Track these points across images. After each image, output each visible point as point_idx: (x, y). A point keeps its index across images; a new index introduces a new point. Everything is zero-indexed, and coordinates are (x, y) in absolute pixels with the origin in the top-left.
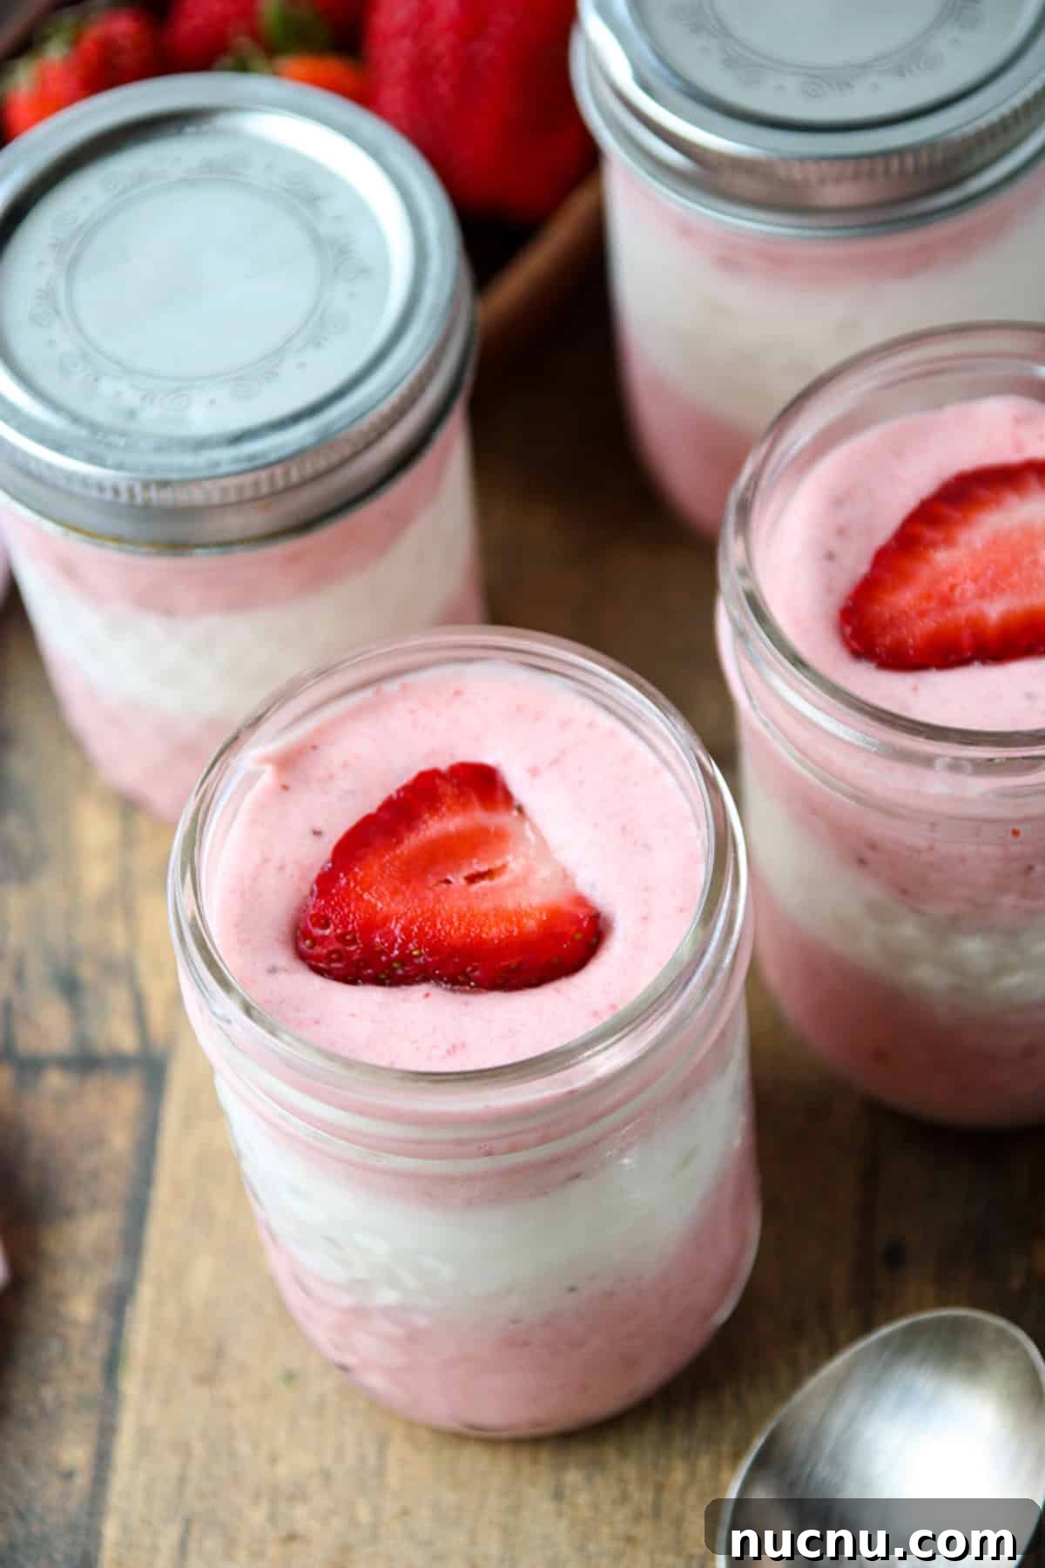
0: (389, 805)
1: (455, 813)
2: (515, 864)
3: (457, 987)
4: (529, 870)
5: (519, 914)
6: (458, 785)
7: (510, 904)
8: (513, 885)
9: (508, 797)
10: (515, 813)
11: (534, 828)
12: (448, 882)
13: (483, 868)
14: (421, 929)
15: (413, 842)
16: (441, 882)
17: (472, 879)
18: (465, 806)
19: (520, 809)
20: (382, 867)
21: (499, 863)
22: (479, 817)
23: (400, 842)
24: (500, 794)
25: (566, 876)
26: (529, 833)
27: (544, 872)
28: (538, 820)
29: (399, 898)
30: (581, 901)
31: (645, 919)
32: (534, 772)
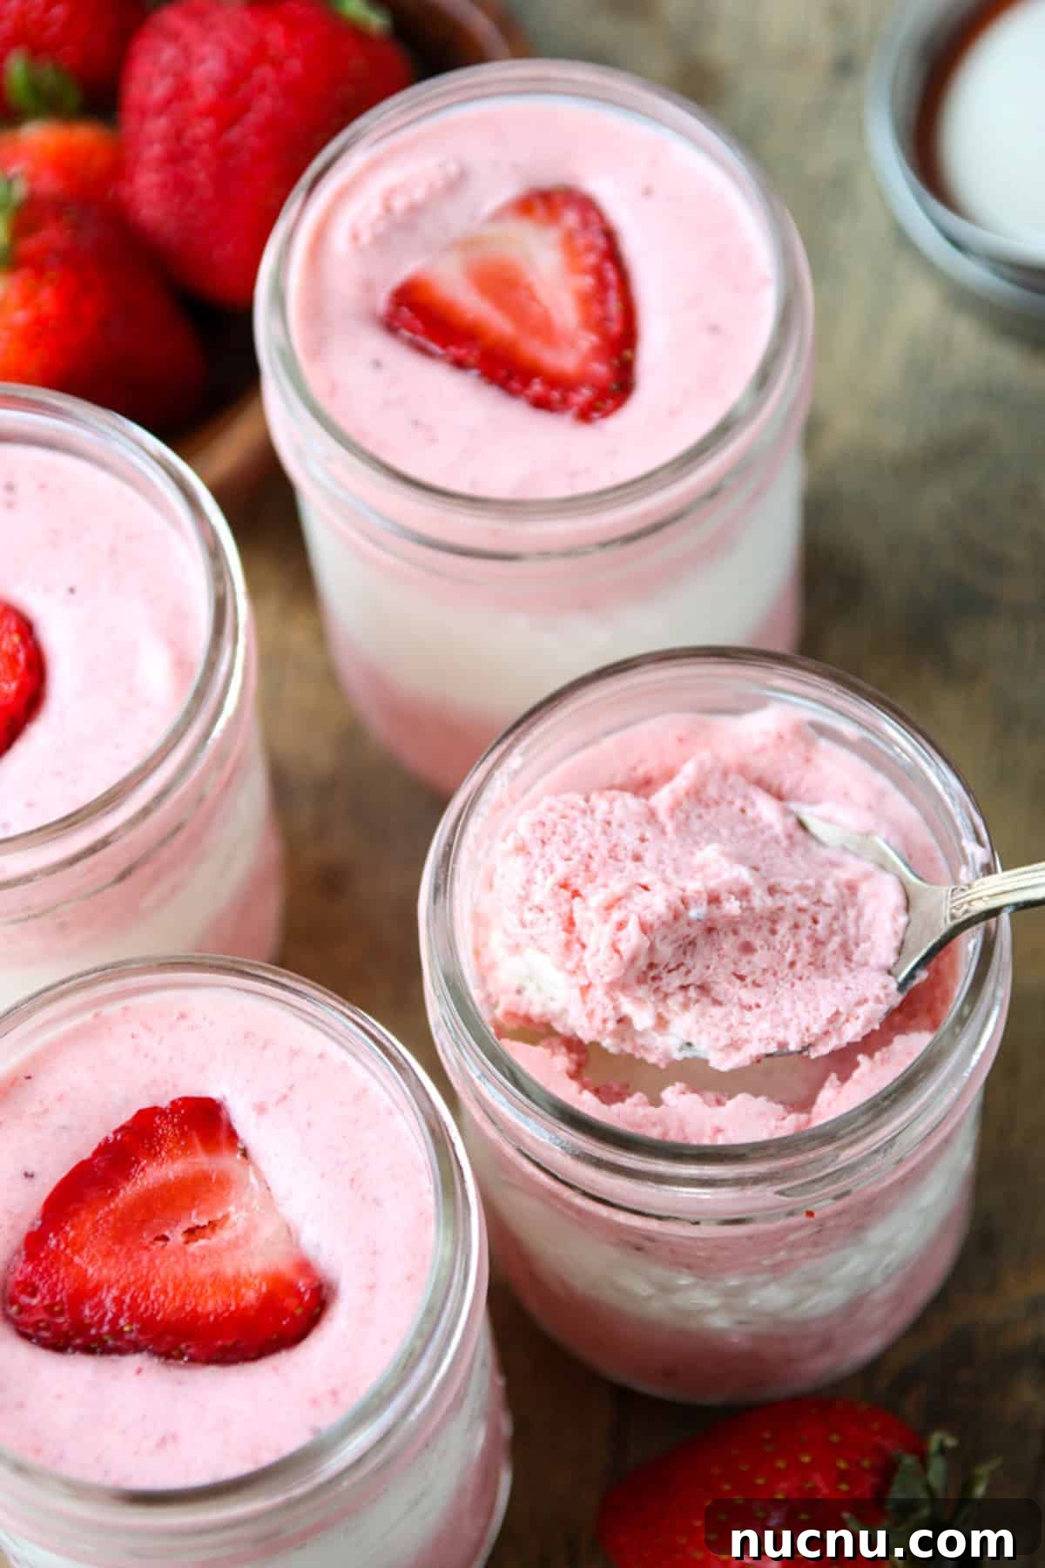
0: (104, 1149)
1: (173, 1158)
2: (237, 1216)
3: (171, 1361)
4: (253, 1227)
5: (238, 1282)
6: (180, 1125)
7: (229, 1271)
8: (234, 1245)
9: (233, 1136)
10: (238, 1156)
11: (258, 1173)
12: (166, 1239)
13: (204, 1222)
14: (133, 1298)
15: (128, 1192)
16: (157, 1239)
17: (193, 1233)
18: (187, 1149)
19: (245, 1153)
20: (95, 1224)
21: (219, 1215)
22: (201, 1161)
23: (115, 1193)
24: (223, 1136)
25: (290, 1233)
26: (253, 1179)
27: (267, 1230)
28: (263, 1165)
29: (112, 1262)
30: (305, 1267)
31: (371, 1287)
32: (261, 1109)
